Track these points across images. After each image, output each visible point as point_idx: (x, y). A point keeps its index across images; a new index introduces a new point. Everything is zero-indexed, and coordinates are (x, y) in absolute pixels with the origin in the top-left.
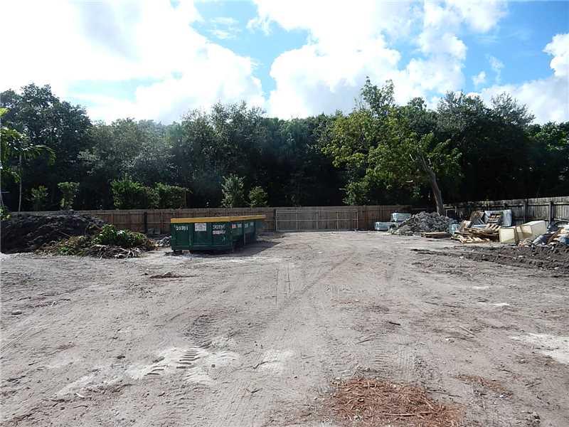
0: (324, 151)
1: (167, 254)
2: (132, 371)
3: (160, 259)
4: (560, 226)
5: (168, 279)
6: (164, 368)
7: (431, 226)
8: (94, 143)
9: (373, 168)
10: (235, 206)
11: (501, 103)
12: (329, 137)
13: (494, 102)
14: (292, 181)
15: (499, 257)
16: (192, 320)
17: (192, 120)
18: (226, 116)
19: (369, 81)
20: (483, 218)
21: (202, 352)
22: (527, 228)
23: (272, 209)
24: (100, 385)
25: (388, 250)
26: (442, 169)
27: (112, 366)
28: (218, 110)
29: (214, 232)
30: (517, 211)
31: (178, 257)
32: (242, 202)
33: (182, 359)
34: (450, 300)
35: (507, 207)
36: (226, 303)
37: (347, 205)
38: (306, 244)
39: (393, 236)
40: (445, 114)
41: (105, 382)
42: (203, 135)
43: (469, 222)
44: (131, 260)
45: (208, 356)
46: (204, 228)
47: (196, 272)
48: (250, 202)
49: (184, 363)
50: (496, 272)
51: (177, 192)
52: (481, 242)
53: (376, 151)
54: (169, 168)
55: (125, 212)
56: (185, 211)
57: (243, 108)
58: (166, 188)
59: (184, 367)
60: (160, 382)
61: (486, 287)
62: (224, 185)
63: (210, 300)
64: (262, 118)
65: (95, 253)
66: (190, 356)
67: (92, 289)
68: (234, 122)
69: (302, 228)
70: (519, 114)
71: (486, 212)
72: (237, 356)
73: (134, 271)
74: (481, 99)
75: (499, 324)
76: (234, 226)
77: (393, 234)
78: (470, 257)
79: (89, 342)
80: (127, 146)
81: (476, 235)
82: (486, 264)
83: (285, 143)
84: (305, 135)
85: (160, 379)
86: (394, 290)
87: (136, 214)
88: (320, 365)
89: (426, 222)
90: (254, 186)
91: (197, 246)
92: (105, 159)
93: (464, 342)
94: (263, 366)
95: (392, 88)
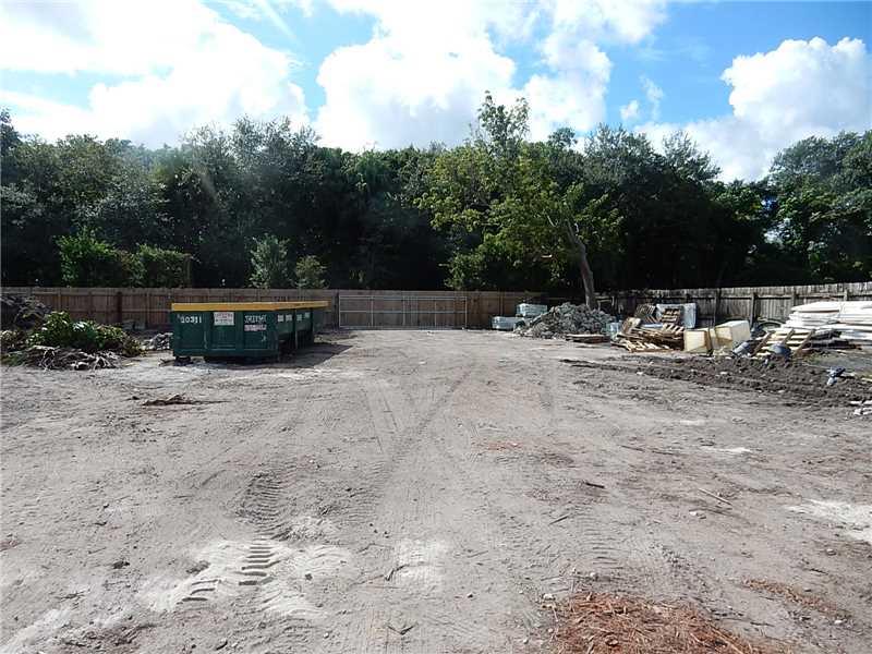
0: (418, 204)
1: (166, 363)
2: (150, 594)
3: (152, 370)
4: (765, 329)
5: (178, 407)
6: (216, 586)
7: (579, 325)
8: (25, 174)
9: (495, 233)
10: (272, 286)
11: (676, 147)
12: (422, 184)
13: (667, 145)
14: (363, 250)
15: (695, 373)
16: (244, 484)
17: (199, 144)
18: (258, 139)
19: (490, 98)
20: (654, 315)
21: (279, 549)
22: (725, 330)
23: (333, 292)
24: (87, 628)
25: (525, 360)
26: (593, 239)
27: (106, 585)
28: (244, 129)
29: (248, 328)
30: (703, 306)
31: (184, 369)
32: (282, 281)
33: (246, 565)
34: (658, 443)
35: (689, 299)
36: (295, 450)
37: (450, 289)
38: (394, 349)
39: (524, 340)
40: (596, 159)
41: (96, 621)
42: (218, 168)
43: (637, 321)
44: (101, 372)
45: (292, 557)
46: (230, 321)
47: (222, 394)
48: (297, 280)
49: (252, 574)
50: (702, 398)
51: (174, 261)
52: (657, 350)
53: (502, 206)
54: (158, 220)
55: (84, 291)
56: (189, 291)
57: (286, 128)
58: (156, 253)
59: (253, 583)
60: (211, 617)
61: (700, 421)
62: (256, 251)
63: (264, 445)
64: (316, 147)
65: (34, 361)
66: (259, 559)
67: (39, 427)
68: (271, 150)
69: (381, 323)
70: (698, 164)
71: (658, 305)
72: (346, 554)
73: (111, 393)
74: (648, 138)
75: (757, 485)
76: (280, 319)
77: (522, 335)
78: (651, 372)
79: (50, 534)
80: (86, 182)
81: (649, 339)
82: (680, 385)
83: (354, 189)
84: (384, 177)
85: (212, 609)
86: (565, 425)
87: (102, 295)
88: (504, 569)
89: (572, 318)
90: (305, 254)
91: (217, 349)
92: (45, 201)
93: (722, 518)
94: (402, 574)
95: (525, 111)
